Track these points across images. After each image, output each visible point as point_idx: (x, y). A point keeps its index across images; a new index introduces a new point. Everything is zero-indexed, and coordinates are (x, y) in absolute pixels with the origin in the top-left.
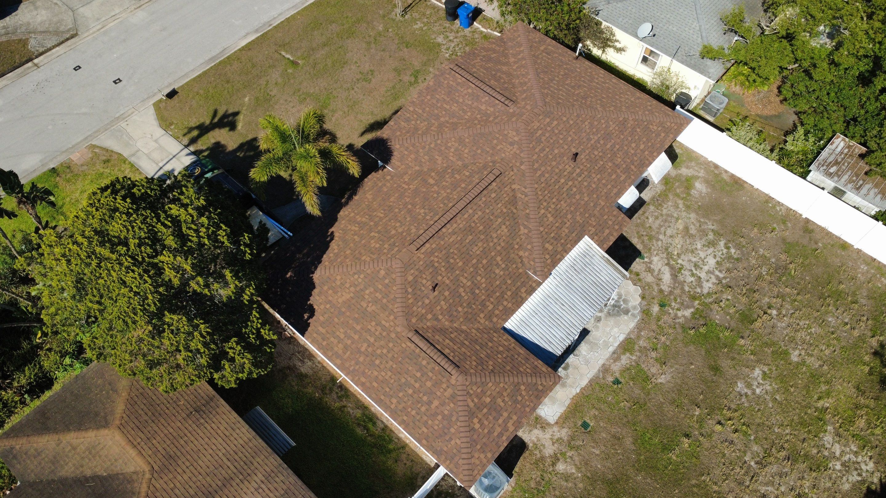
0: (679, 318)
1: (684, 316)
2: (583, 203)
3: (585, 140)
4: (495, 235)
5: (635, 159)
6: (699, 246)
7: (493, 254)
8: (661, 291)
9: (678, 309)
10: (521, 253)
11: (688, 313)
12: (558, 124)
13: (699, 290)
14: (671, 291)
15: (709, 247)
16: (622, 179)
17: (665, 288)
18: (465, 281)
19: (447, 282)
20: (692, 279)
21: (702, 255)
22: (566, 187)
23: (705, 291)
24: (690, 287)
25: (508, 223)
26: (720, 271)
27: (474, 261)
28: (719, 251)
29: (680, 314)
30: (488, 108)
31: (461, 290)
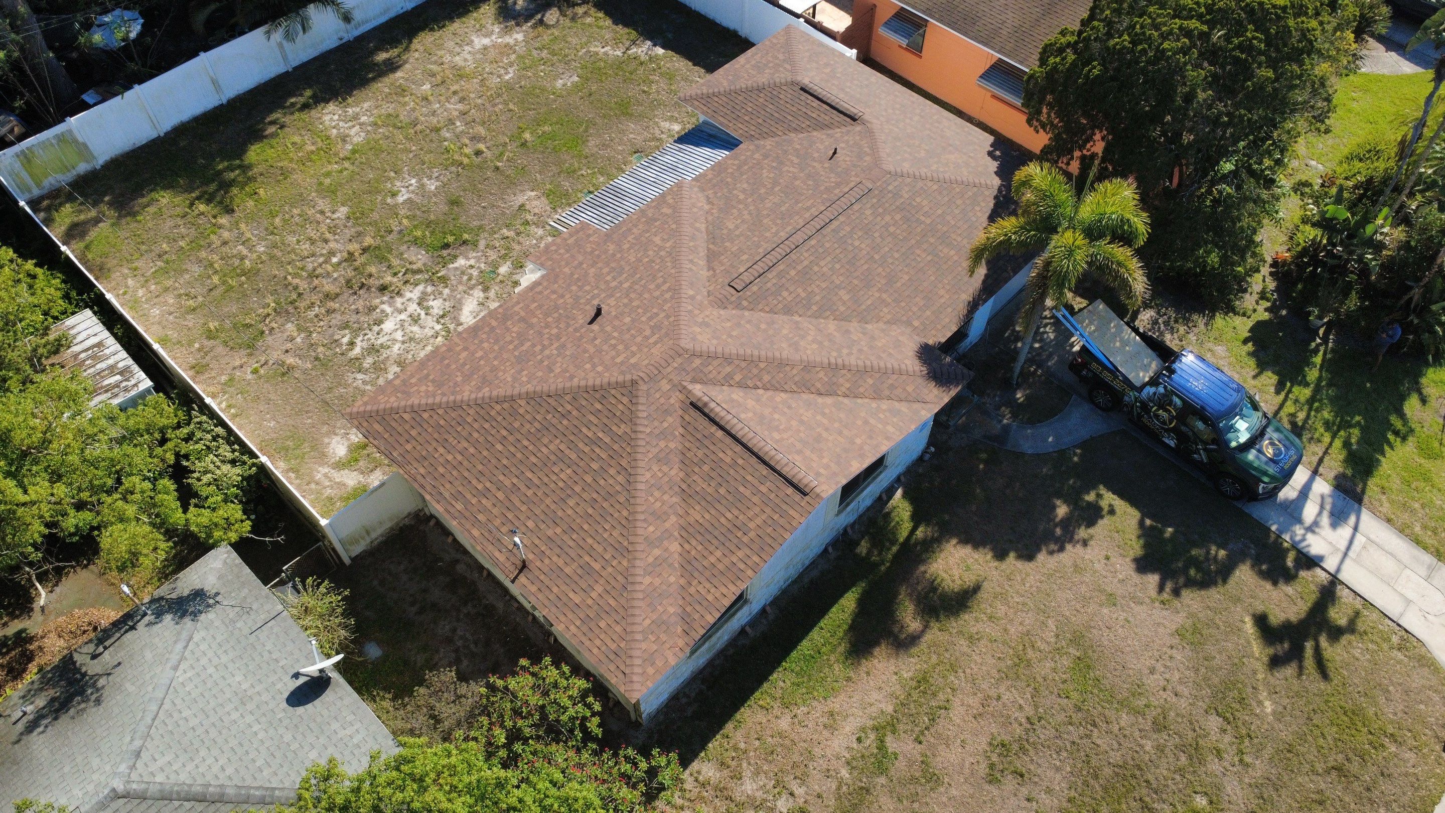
0: (474, 258)
1: (468, 259)
2: (599, 265)
3: (569, 346)
4: (746, 217)
5: (484, 336)
6: (396, 348)
7: (750, 200)
8: (486, 289)
9: (472, 267)
10: (707, 207)
11: (461, 262)
12: (613, 358)
13: (430, 289)
14: (471, 288)
15: (382, 344)
16: (521, 305)
17: (478, 293)
18: (791, 169)
19: (815, 164)
20: (431, 303)
21: (399, 335)
22: (621, 279)
23: (421, 288)
24: (441, 293)
25: (725, 231)
26: (383, 311)
27: (777, 189)
28: (369, 339)
29: (472, 262)
30: (741, 400)
31: (796, 160)
